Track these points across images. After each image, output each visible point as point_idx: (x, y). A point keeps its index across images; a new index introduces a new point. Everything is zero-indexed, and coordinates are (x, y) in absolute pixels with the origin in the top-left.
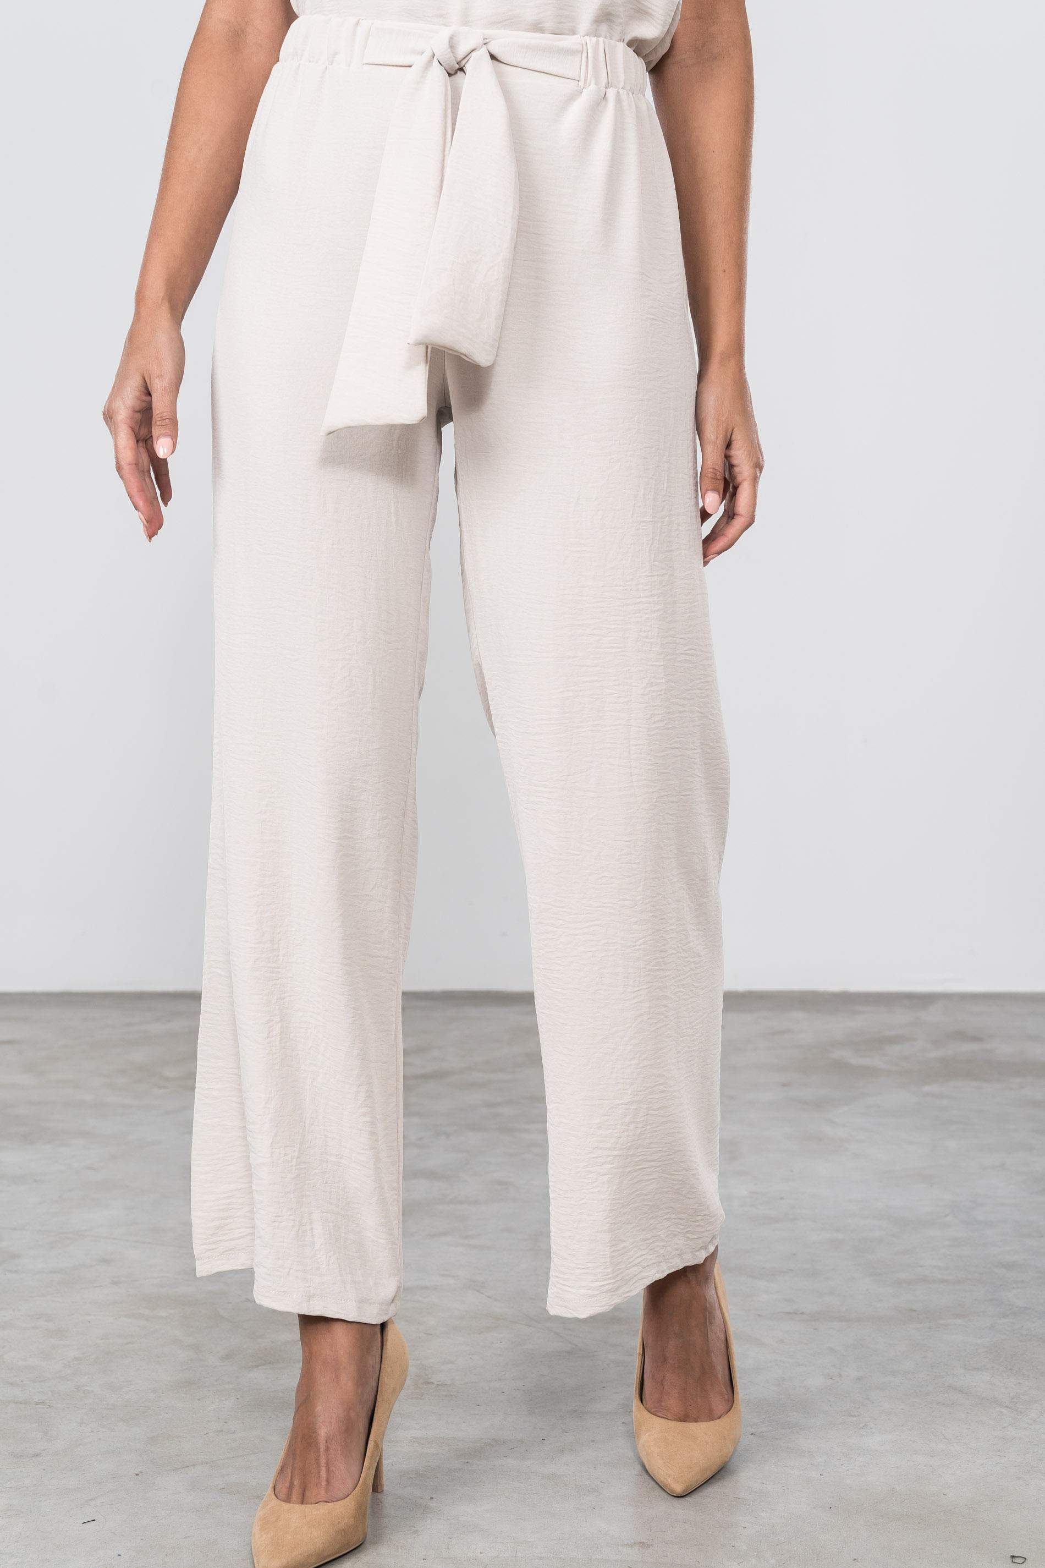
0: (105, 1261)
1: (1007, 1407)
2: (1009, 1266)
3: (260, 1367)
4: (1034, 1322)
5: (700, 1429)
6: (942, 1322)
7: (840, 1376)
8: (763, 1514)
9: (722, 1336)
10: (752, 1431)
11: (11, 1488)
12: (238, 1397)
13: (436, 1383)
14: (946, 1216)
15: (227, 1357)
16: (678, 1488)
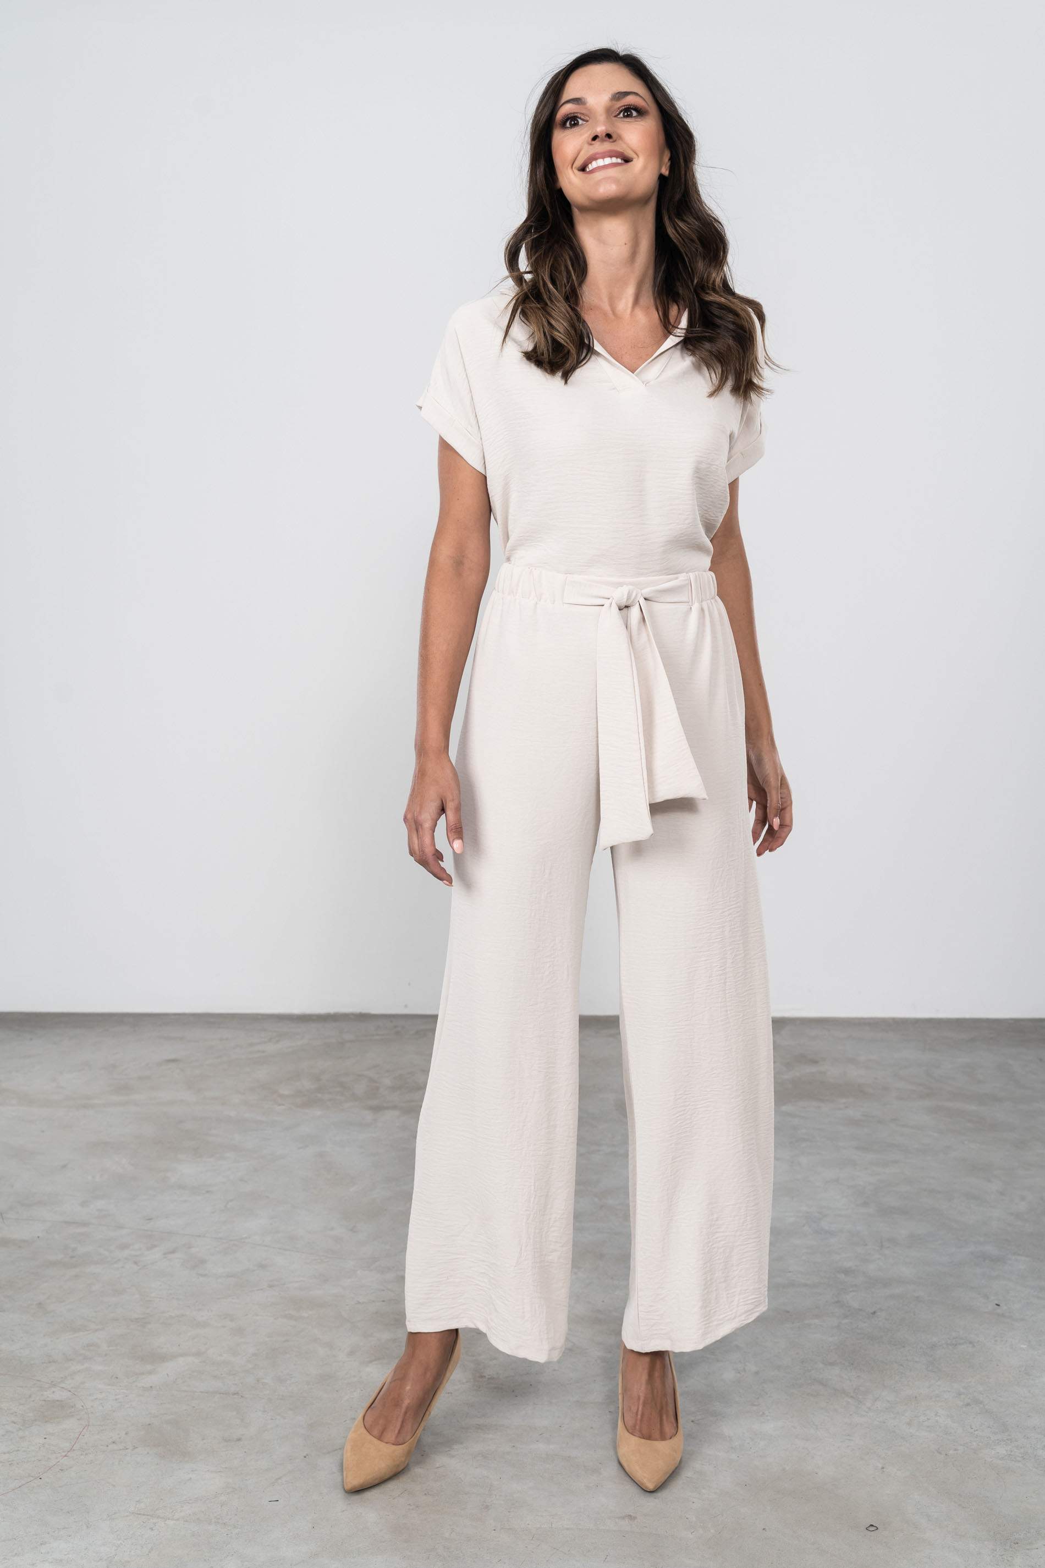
0: (262, 1266)
1: (852, 1397)
2: (847, 1272)
3: (374, 1363)
4: (865, 1322)
5: (662, 1446)
6: (807, 1322)
7: (744, 1370)
8: (703, 1491)
9: (672, 1386)
10: (693, 1418)
11: (226, 1468)
12: (362, 1389)
13: (487, 1377)
14: (804, 1226)
15: (351, 1353)
16: (651, 1486)
